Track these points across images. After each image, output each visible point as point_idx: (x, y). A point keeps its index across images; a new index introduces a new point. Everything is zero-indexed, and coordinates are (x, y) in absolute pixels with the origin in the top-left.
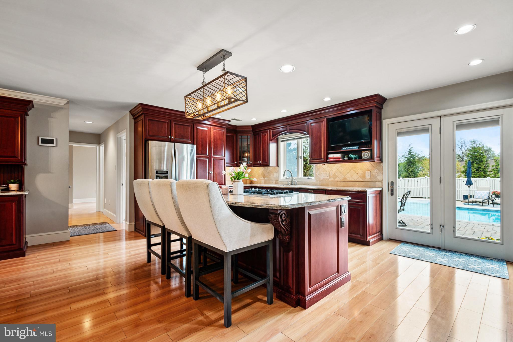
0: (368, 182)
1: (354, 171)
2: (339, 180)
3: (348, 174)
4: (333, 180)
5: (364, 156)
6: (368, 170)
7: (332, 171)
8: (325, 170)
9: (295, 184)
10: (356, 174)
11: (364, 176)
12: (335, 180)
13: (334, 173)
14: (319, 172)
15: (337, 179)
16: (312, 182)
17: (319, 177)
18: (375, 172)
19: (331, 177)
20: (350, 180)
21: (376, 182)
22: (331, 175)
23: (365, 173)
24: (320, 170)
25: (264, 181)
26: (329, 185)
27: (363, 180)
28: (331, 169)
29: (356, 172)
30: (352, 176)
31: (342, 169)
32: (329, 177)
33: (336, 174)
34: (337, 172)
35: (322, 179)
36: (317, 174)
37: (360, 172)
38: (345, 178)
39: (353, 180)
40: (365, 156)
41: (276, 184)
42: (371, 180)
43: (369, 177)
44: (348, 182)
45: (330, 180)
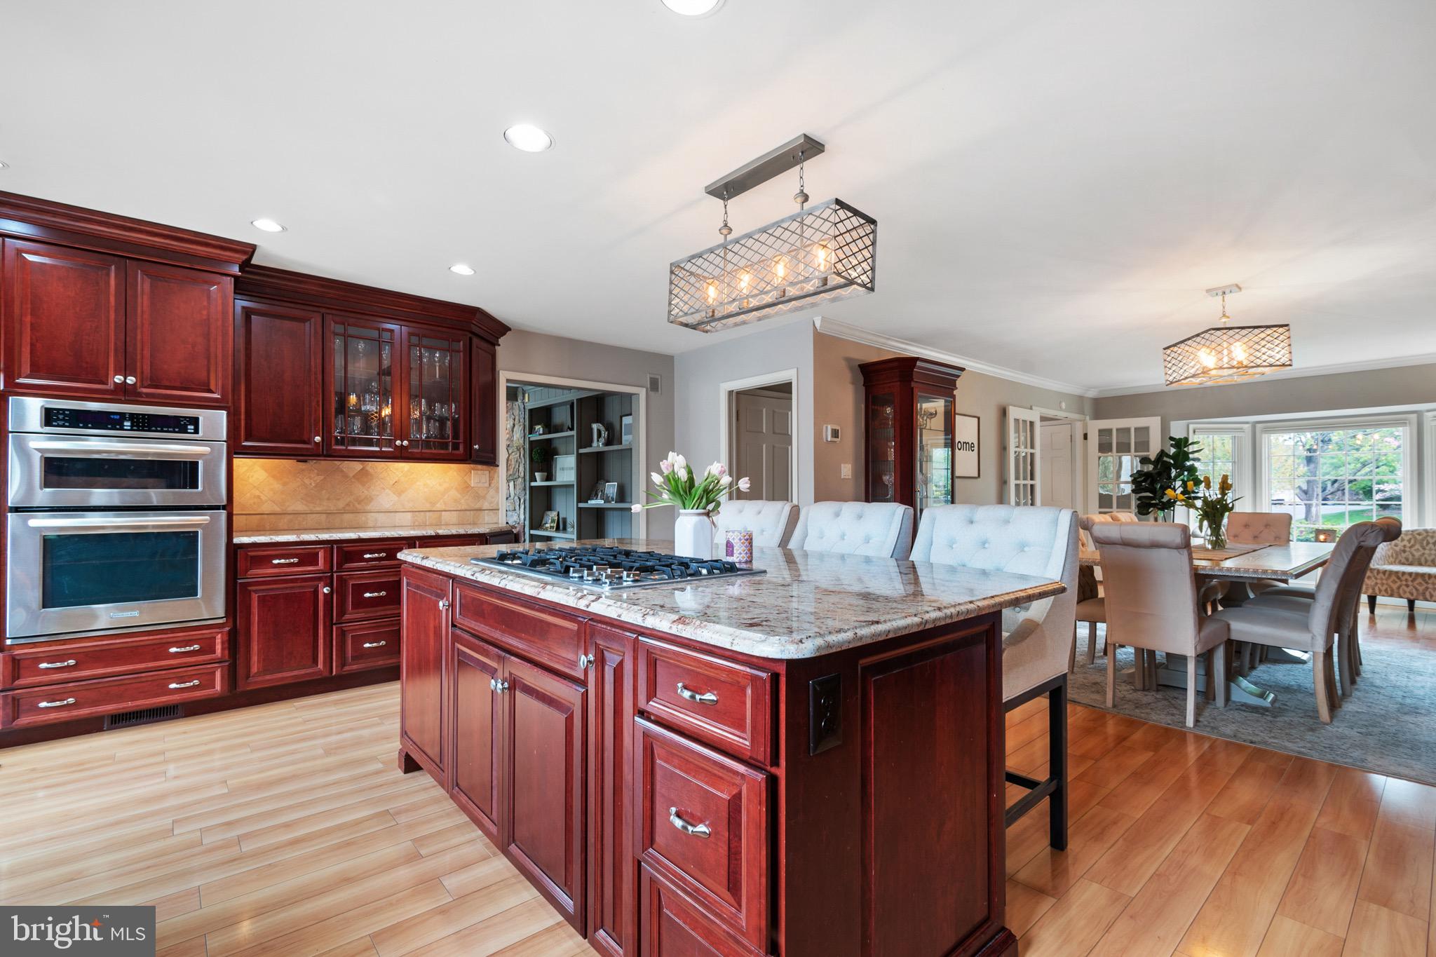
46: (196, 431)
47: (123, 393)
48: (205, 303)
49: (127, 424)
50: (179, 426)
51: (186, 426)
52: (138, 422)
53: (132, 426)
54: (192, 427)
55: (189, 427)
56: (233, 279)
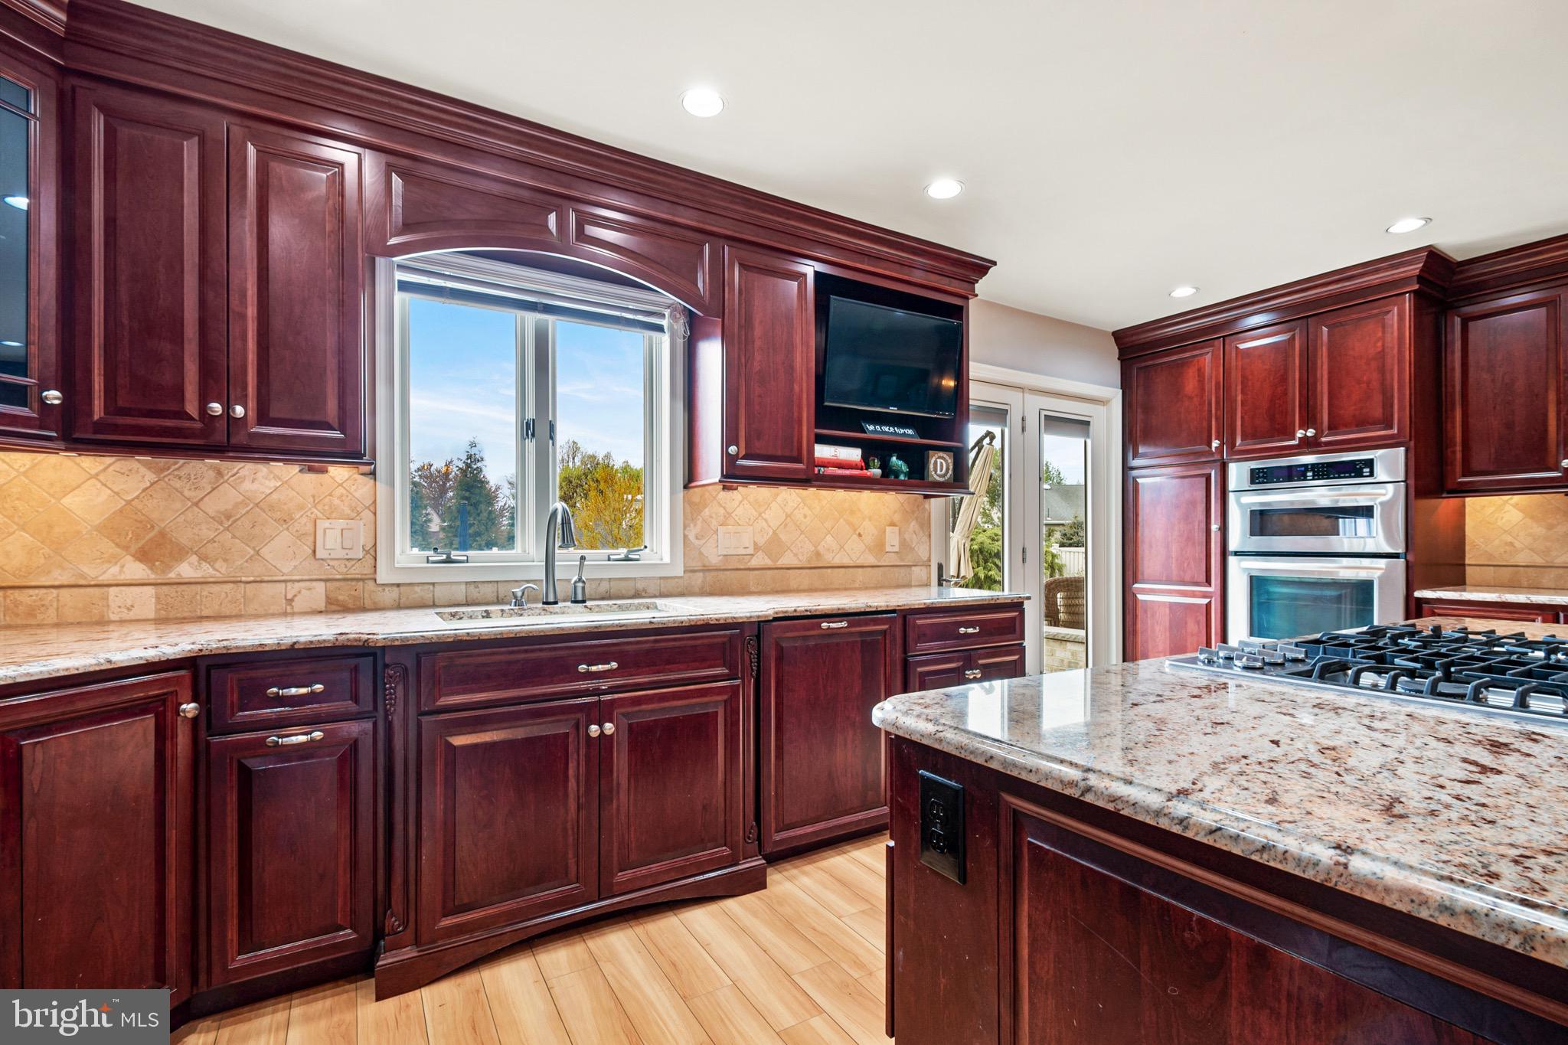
0: (892, 569)
1: (850, 524)
2: (795, 563)
3: (829, 538)
4: (768, 563)
5: (935, 470)
6: (893, 524)
7: (766, 520)
8: (730, 514)
9: (580, 598)
10: (855, 537)
11: (879, 547)
12: (780, 563)
13: (771, 532)
14: (699, 523)
15: (787, 560)
16: (661, 578)
17: (702, 550)
18: (911, 529)
19: (760, 553)
20: (837, 561)
21: (913, 568)
22: (761, 541)
23: (885, 532)
24: (706, 512)
25: (150, 590)
26: (753, 589)
27: (879, 561)
28: (760, 515)
29: (855, 530)
30: (842, 547)
31: (805, 516)
32: (751, 551)
33: (783, 537)
34: (786, 525)
35: (714, 560)
36: (691, 537)
37: (869, 529)
38: (818, 554)
39: (846, 561)
40: (939, 472)
41: (335, 607)
42: (903, 560)
43: (896, 549)
44: (829, 570)
45: (754, 562)
46: (1372, 474)
47: (1308, 446)
48: (1380, 334)
49: (1310, 474)
50: (1354, 470)
51: (1361, 469)
52: (1318, 471)
53: (1313, 476)
54: (1368, 470)
55: (1365, 470)
56: (1412, 295)
